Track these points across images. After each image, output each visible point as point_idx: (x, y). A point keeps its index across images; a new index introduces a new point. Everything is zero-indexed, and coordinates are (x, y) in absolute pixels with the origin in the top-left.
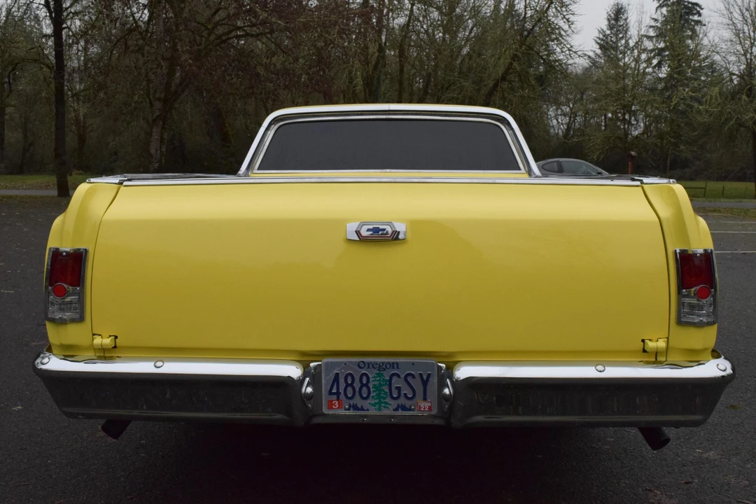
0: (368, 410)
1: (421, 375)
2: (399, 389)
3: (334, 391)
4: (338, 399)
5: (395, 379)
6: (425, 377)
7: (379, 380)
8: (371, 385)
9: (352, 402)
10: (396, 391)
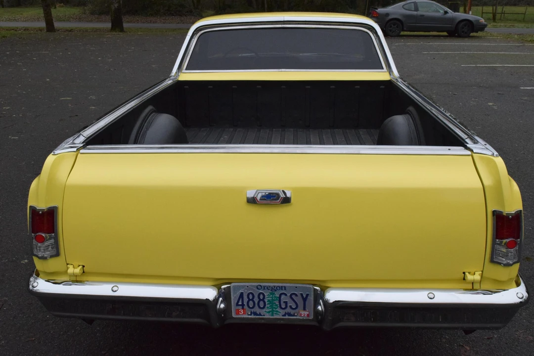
0: (264, 315)
1: (302, 295)
2: (286, 303)
3: (240, 303)
4: (243, 308)
5: (283, 297)
6: (305, 296)
7: (272, 297)
8: (266, 300)
9: (252, 310)
10: (284, 304)
